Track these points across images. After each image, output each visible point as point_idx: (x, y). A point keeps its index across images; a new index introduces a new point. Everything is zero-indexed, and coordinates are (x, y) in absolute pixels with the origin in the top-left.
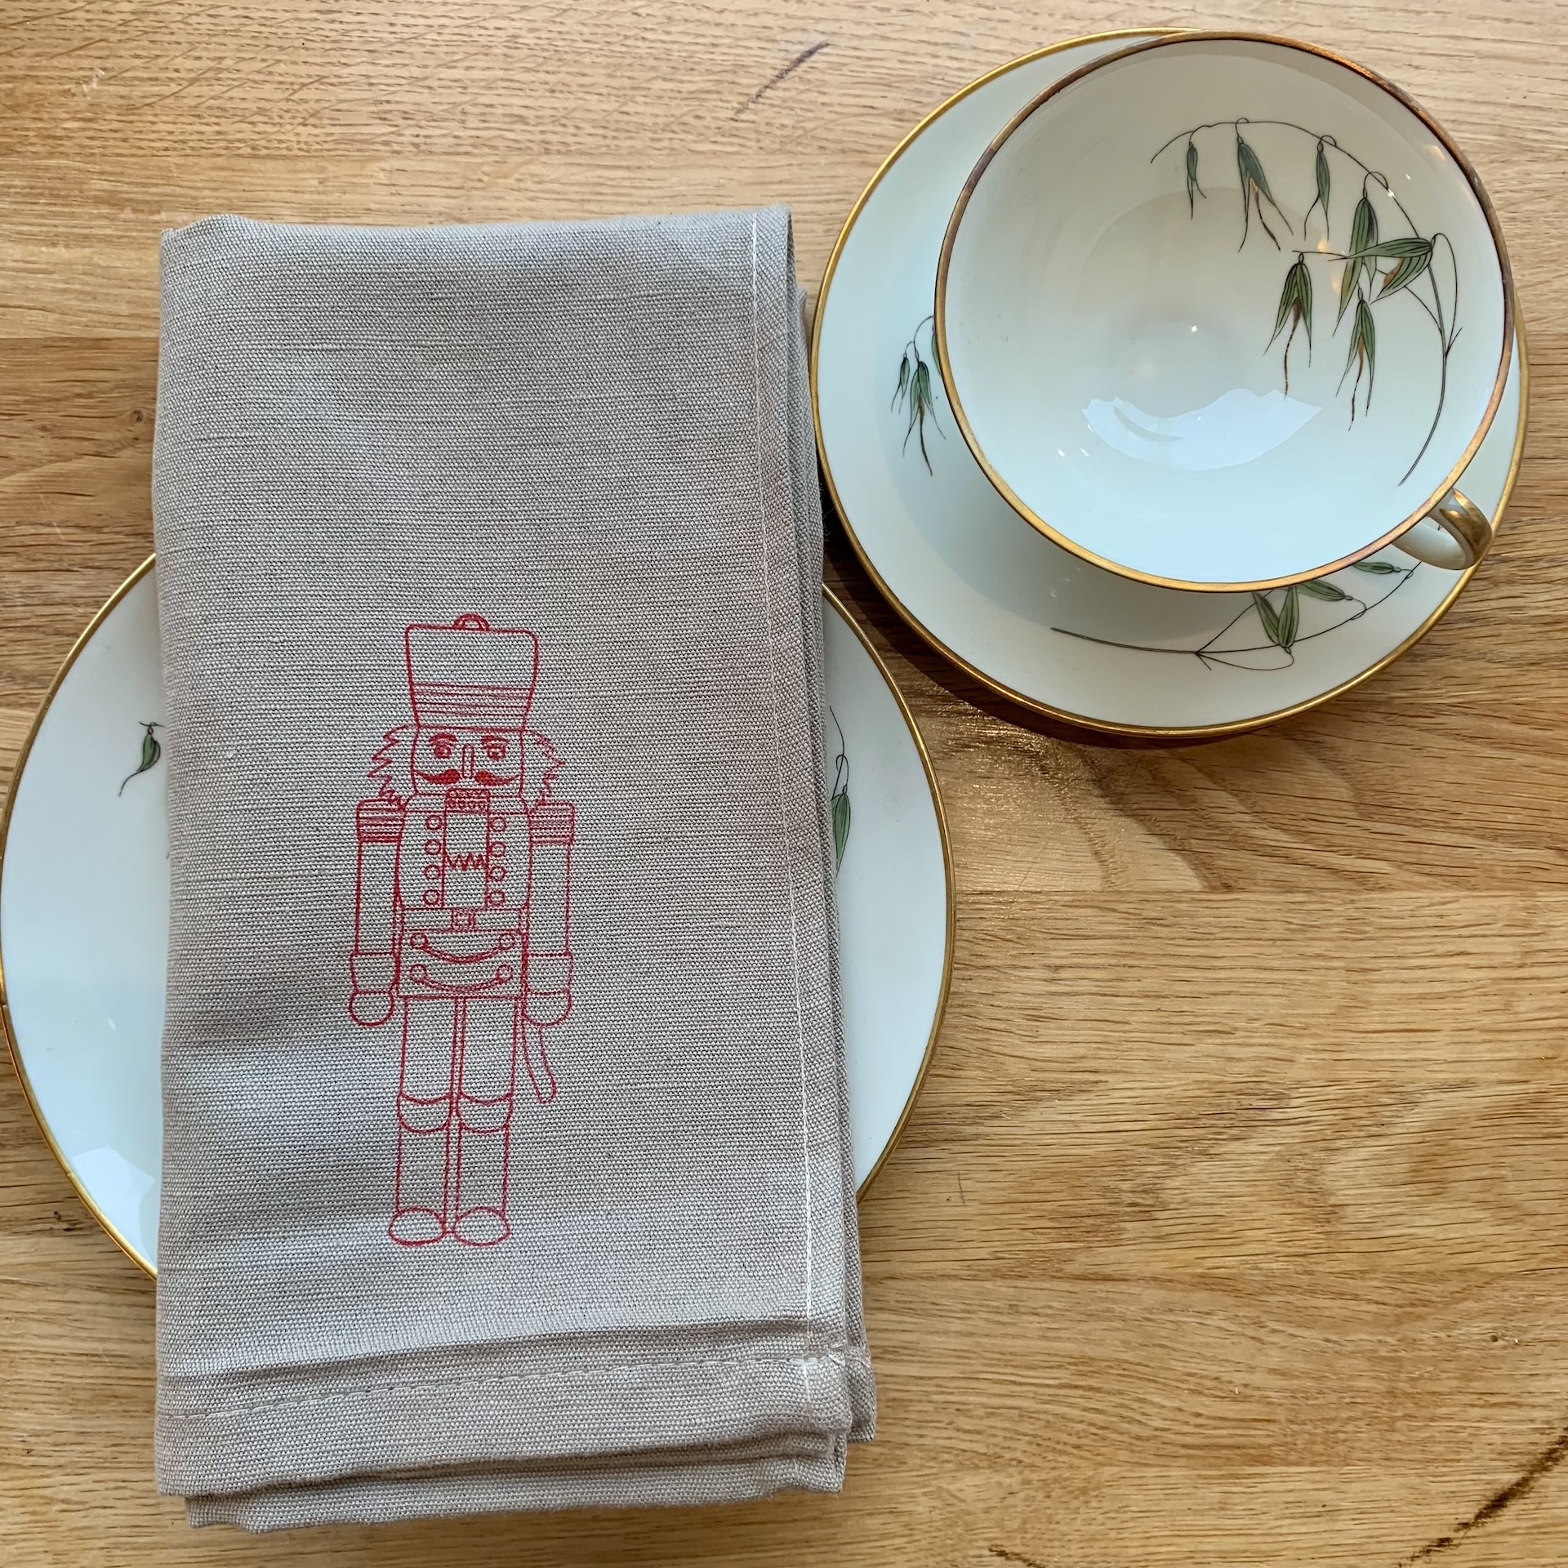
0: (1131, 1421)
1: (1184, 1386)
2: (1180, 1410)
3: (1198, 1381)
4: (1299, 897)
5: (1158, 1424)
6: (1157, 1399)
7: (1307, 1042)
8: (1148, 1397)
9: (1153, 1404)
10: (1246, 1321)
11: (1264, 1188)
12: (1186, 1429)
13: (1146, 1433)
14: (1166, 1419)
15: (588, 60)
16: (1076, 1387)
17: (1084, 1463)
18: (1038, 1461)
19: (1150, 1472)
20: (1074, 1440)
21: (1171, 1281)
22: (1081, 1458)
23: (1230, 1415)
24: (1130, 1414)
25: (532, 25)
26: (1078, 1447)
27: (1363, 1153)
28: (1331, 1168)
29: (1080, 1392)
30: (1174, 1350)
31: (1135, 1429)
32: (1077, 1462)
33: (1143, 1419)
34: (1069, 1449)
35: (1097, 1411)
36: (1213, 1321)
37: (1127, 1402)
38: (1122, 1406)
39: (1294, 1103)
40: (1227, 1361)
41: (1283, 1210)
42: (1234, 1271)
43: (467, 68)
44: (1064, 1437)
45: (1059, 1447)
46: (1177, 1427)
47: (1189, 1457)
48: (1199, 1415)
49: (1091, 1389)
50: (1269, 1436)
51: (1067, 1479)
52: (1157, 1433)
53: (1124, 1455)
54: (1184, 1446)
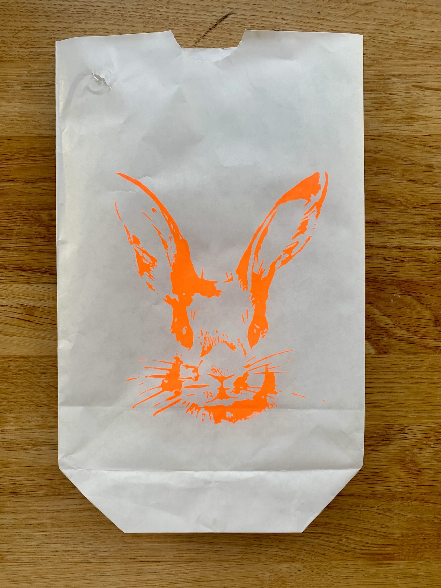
0: (343, 545)
1: (363, 533)
2: (361, 541)
3: (368, 531)
4: (411, 356)
5: (353, 546)
6: (352, 538)
7: (412, 410)
8: (350, 537)
9: (351, 539)
10: (386, 510)
11: (394, 462)
12: (363, 548)
13: (349, 549)
14: (356, 545)
15: (135, 20)
16: (323, 533)
17: (325, 560)
18: (309, 559)
19: (349, 563)
20: (322, 552)
21: (359, 496)
22: (325, 558)
23: (379, 543)
24: (343, 543)
25: (112, 5)
26: (324, 554)
27: (431, 450)
28: (419, 455)
29: (324, 535)
30: (359, 520)
31: (345, 548)
32: (323, 560)
33: (347, 544)
34: (320, 555)
35: (331, 542)
36: (375, 510)
37: (342, 539)
38: (340, 540)
39: (406, 432)
40: (379, 524)
41: (401, 471)
42: (382, 492)
43: (86, 23)
44: (319, 551)
45: (316, 554)
46: (359, 547)
47: (364, 558)
48: (368, 543)
49: (329, 534)
50: (394, 550)
51: (319, 565)
52: (353, 549)
53: (341, 557)
54: (362, 554)
